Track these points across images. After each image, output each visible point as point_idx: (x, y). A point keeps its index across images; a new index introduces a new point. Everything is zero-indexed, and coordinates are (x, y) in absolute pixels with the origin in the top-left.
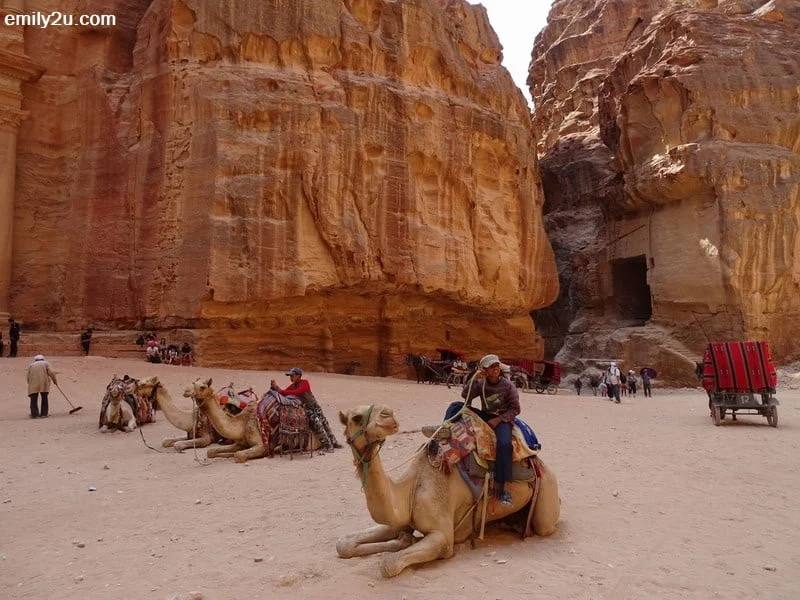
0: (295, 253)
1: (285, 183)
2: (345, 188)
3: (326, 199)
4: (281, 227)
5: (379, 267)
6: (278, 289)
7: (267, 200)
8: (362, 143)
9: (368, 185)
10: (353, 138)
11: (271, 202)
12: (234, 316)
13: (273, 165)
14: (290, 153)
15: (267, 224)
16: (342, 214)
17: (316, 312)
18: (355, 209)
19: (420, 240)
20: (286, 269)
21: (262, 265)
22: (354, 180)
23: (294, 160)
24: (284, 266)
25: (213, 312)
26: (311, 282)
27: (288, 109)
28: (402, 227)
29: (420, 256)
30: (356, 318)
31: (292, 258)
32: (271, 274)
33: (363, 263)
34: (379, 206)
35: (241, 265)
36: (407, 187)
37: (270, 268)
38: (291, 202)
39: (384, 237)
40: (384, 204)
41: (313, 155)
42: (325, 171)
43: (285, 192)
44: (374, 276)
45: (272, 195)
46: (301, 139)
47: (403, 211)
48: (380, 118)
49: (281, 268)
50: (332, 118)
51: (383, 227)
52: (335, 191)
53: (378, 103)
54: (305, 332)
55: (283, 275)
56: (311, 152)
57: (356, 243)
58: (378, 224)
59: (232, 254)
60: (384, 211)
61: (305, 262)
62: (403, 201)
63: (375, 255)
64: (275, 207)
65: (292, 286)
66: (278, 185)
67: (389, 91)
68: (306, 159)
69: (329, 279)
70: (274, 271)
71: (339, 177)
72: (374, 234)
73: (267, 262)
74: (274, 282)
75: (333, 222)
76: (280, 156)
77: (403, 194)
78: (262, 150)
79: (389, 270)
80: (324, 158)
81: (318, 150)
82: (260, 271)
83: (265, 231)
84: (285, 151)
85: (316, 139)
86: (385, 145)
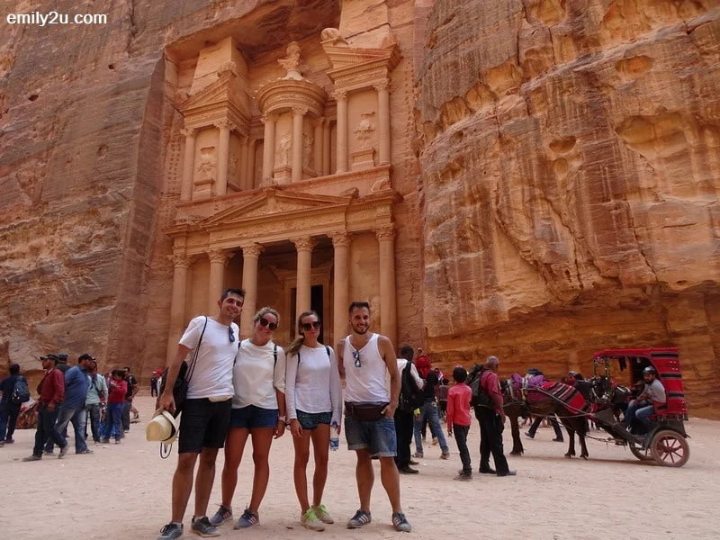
0: (494, 280)
1: (475, 216)
2: (533, 199)
3: (511, 218)
4: (477, 259)
5: (595, 272)
6: (481, 318)
7: (462, 237)
8: (546, 144)
9: (564, 184)
10: (532, 145)
11: (466, 239)
12: (464, 349)
13: (462, 204)
14: (474, 188)
15: (462, 260)
16: (533, 227)
17: (559, 335)
18: (554, 216)
19: (653, 223)
20: (486, 297)
21: (463, 297)
22: (542, 186)
23: (479, 192)
24: (483, 295)
25: (440, 346)
26: (515, 305)
27: (469, 150)
28: (619, 217)
29: (656, 244)
30: (625, 336)
31: (491, 285)
32: (472, 305)
33: (567, 272)
34: (579, 202)
35: (447, 302)
36: (620, 166)
37: (471, 299)
38: (484, 233)
39: (592, 236)
40: (585, 197)
41: (493, 181)
42: (506, 191)
43: (475, 225)
44: (587, 284)
45: (464, 232)
46: (482, 171)
47: (616, 196)
48: (567, 108)
49: (482, 298)
50: (508, 137)
51: (589, 225)
52: (520, 207)
53: (561, 94)
54: (547, 358)
55: (483, 303)
56: (491, 178)
57: (553, 253)
58: (582, 223)
59: (439, 294)
60: (587, 206)
61: (507, 287)
62: (614, 185)
63: (585, 259)
64: (470, 242)
65: (493, 314)
66: (468, 221)
67: (576, 72)
68: (487, 187)
69: (540, 298)
70: (474, 302)
71: (523, 191)
72: (579, 236)
73: (467, 295)
74: (476, 312)
75: (523, 239)
76: (466, 194)
77: (613, 177)
78: (453, 196)
79: (609, 273)
80: (503, 179)
81: (498, 173)
82: (461, 304)
83: (461, 267)
84: (470, 187)
85: (494, 165)
86: (575, 133)
